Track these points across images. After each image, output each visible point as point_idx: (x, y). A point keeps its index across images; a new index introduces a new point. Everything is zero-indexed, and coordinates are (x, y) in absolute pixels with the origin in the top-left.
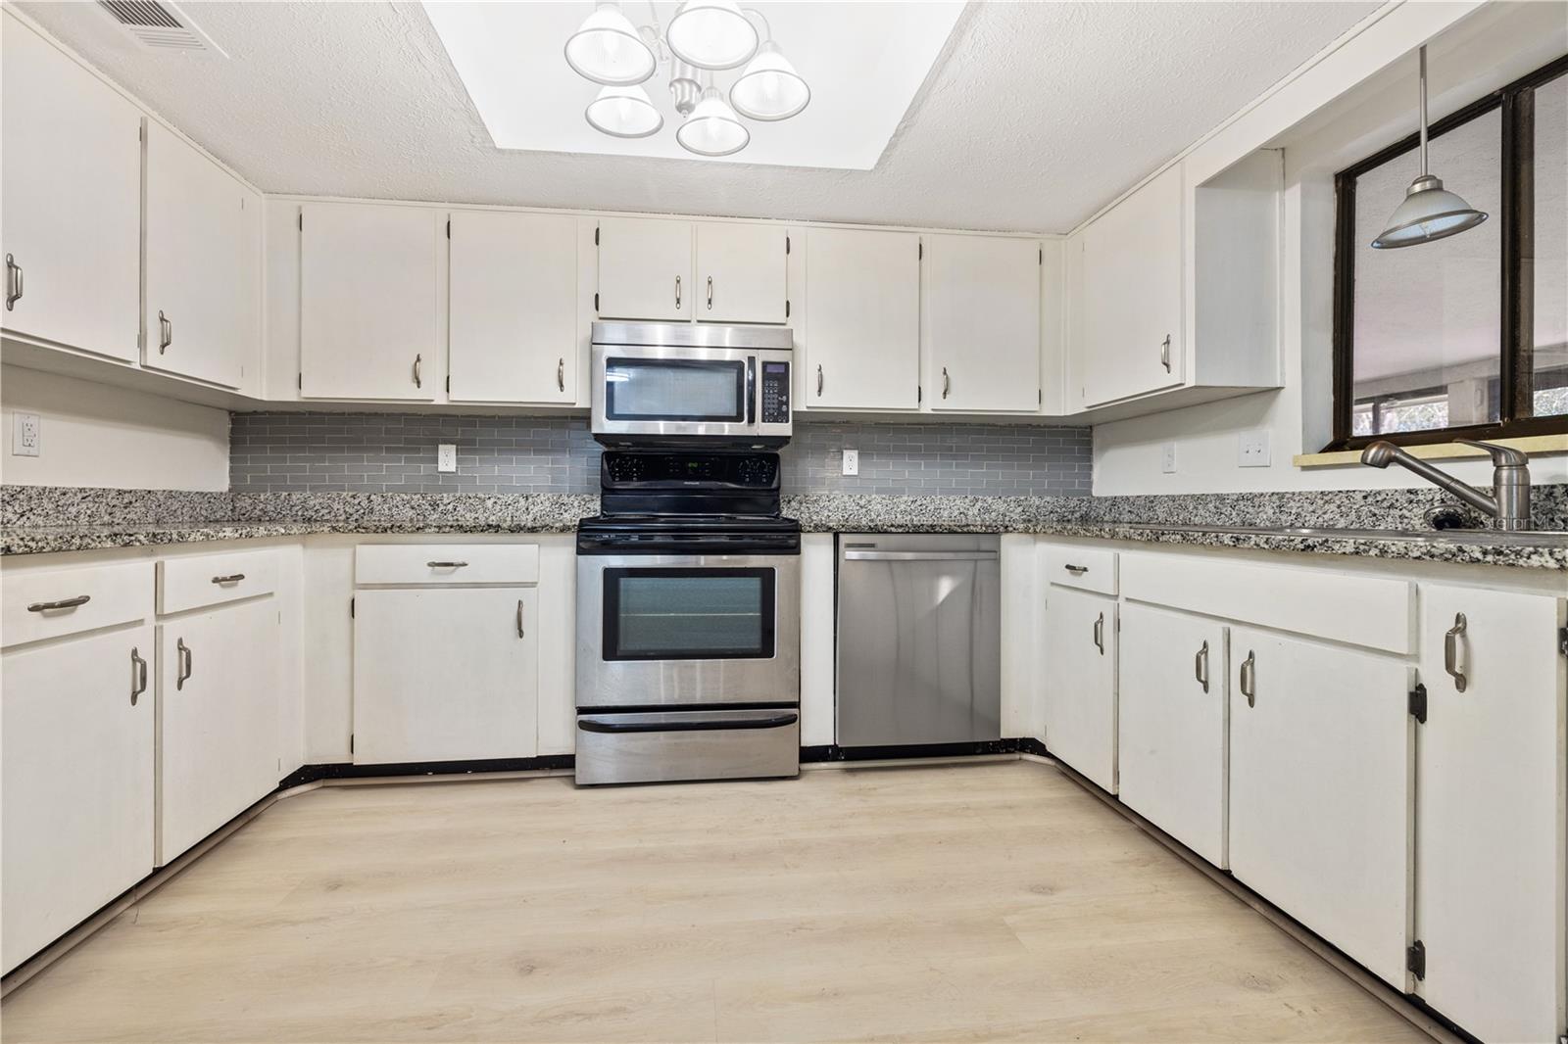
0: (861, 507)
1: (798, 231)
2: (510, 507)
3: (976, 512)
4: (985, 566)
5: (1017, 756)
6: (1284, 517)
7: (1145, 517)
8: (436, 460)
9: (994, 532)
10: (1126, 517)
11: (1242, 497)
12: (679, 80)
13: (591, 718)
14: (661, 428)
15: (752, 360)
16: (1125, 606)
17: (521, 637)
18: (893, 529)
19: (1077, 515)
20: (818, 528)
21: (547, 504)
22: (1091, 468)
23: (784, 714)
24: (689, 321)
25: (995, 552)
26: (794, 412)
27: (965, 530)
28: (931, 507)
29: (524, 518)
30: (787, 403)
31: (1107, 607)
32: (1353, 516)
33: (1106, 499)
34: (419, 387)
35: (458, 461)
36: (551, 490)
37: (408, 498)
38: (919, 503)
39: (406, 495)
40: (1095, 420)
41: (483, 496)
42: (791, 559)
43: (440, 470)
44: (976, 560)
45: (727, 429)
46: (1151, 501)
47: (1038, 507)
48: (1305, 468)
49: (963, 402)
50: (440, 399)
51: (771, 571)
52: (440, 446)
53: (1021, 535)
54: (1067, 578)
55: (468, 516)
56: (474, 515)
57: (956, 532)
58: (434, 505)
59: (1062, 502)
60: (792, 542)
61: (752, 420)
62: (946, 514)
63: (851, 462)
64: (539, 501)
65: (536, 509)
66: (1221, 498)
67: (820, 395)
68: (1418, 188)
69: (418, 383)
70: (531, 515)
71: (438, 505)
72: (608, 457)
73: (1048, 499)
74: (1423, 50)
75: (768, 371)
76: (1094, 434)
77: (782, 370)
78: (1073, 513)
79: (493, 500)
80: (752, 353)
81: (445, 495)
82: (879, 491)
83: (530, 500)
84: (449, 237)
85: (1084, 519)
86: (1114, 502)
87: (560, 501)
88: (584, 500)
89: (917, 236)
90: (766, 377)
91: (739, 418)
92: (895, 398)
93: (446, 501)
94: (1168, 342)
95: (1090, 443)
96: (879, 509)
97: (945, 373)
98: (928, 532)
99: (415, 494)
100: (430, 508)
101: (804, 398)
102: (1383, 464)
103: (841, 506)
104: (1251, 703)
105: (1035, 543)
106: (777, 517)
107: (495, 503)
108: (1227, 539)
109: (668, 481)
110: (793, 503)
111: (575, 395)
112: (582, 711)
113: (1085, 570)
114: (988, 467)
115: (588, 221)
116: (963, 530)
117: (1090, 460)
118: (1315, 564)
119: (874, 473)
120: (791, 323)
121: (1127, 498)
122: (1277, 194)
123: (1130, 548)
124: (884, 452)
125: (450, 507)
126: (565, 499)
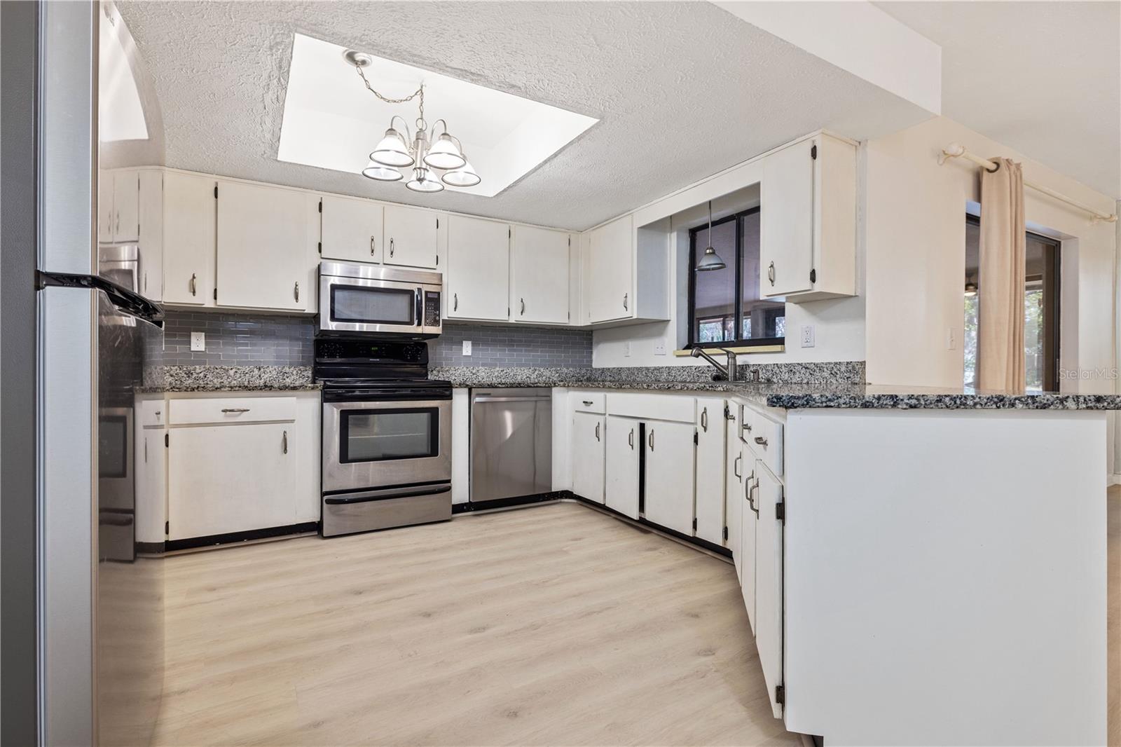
0: (474, 374)
1: (443, 215)
2: (247, 375)
3: (535, 376)
4: (541, 405)
5: (559, 500)
6: (670, 378)
7: (617, 378)
8: (189, 343)
9: (549, 386)
10: (608, 379)
11: (656, 369)
12: (419, 168)
13: (333, 497)
15: (420, 290)
16: (609, 419)
17: (285, 453)
18: (500, 385)
19: (585, 378)
20: (461, 385)
21: (274, 372)
22: (592, 353)
23: (443, 487)
24: (378, 264)
25: (549, 396)
26: (443, 320)
27: (535, 385)
28: (512, 374)
29: (258, 382)
30: (439, 315)
31: (601, 419)
32: (692, 377)
33: (599, 369)
34: (194, 295)
35: (206, 344)
36: (276, 363)
37: (168, 369)
38: (505, 371)
39: (166, 366)
40: (594, 329)
41: (227, 368)
42: (447, 402)
43: (192, 349)
44: (536, 401)
45: (404, 329)
46: (620, 370)
47: (566, 374)
48: (678, 356)
49: (534, 317)
50: (209, 303)
51: (437, 409)
52: (192, 333)
53: (562, 388)
54: (584, 408)
55: (215, 381)
56: (220, 380)
57: (531, 387)
58: (189, 374)
59: (578, 371)
60: (447, 393)
61: (419, 324)
62: (519, 378)
63: (467, 349)
64: (268, 371)
65: (266, 376)
66: (647, 369)
67: (455, 310)
68: (708, 251)
69: (194, 293)
70: (262, 380)
71: (192, 374)
73: (571, 369)
74: (710, 202)
75: (429, 296)
76: (594, 334)
77: (436, 297)
78: (583, 377)
79: (234, 370)
80: (420, 286)
81: (197, 367)
82: (483, 365)
83: (262, 370)
84: (216, 197)
85: (589, 380)
86: (603, 370)
87: (284, 371)
88: (300, 370)
89: (508, 226)
90: (427, 300)
91: (411, 323)
92: (495, 314)
93: (198, 371)
94: (626, 297)
95: (591, 339)
96: (484, 375)
97: (522, 301)
98: (517, 387)
99: (173, 366)
100: (185, 376)
101: (448, 312)
102: (697, 356)
103: (462, 373)
104: (653, 450)
105: (568, 392)
106: (427, 379)
107: (236, 372)
108: (645, 386)
109: (359, 358)
110: (434, 372)
111: (306, 305)
112: (324, 493)
113: (592, 403)
114: (541, 352)
115: (315, 197)
116: (534, 386)
117: (591, 348)
118: (671, 394)
119: (480, 354)
120: (440, 268)
121: (609, 369)
122: (668, 234)
123: (610, 392)
124: (486, 343)
125: (202, 375)
126: (287, 369)
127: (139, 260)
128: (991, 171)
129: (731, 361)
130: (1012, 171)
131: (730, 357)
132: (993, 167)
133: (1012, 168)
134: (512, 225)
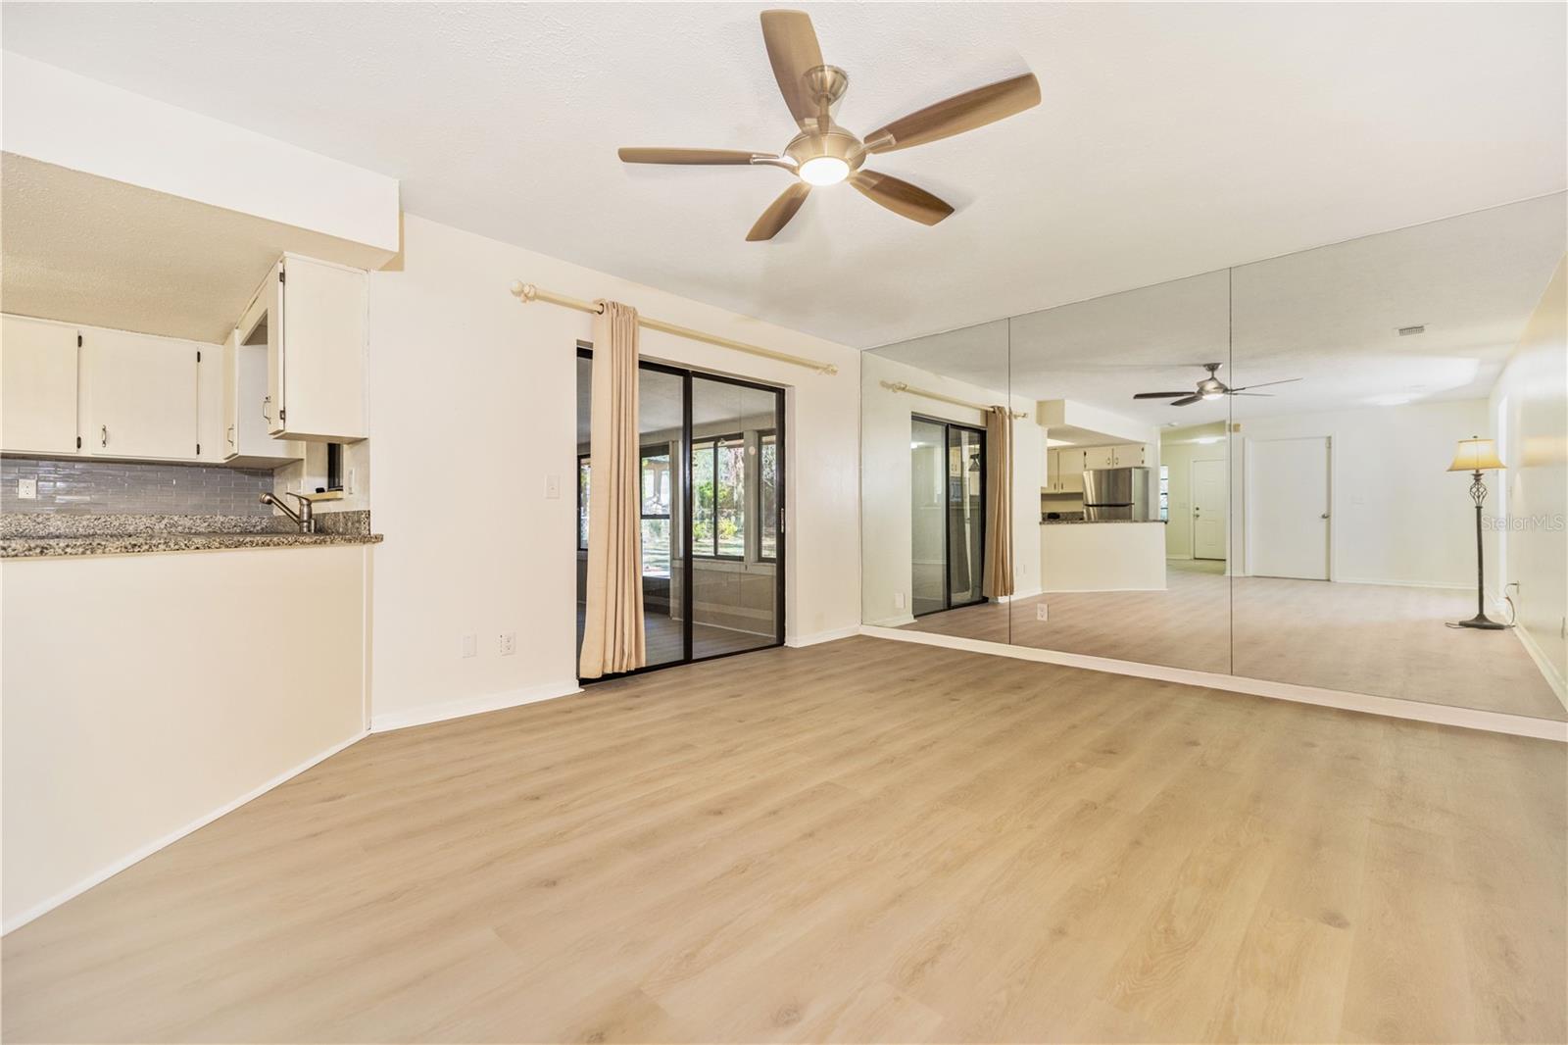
0: (38, 523)
38: (103, 520)
49: (121, 448)
73: (231, 517)
76: (275, 473)
89: (76, 330)
97: (104, 429)
128: (600, 313)
129: (305, 510)
130: (615, 315)
131: (301, 504)
132: (600, 309)
133: (615, 311)
134: (87, 332)
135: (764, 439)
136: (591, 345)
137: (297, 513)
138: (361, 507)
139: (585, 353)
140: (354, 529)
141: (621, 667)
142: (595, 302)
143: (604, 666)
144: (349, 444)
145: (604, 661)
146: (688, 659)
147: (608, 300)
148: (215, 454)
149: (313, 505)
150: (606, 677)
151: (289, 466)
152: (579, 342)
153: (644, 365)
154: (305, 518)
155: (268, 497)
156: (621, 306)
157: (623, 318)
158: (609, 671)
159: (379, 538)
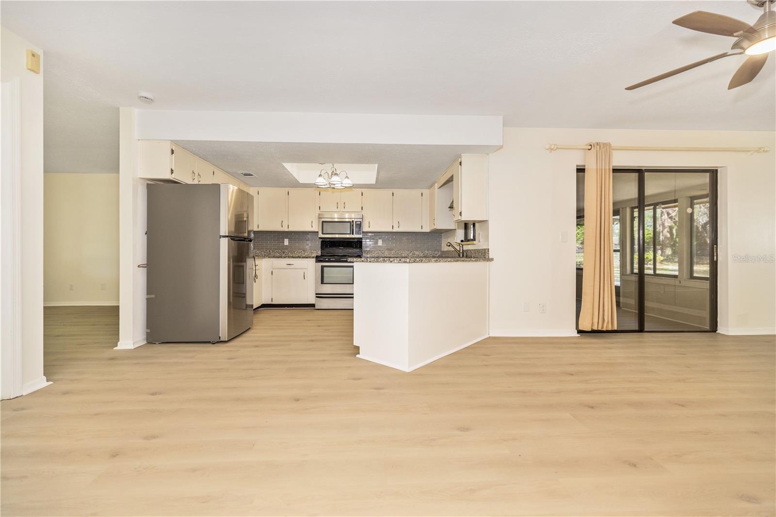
0: (382, 253)
1: (364, 190)
2: (301, 253)
8: (284, 242)
13: (319, 296)
14: (337, 236)
15: (353, 221)
17: (304, 279)
21: (309, 252)
22: (441, 243)
26: (363, 232)
30: (361, 230)
35: (289, 243)
36: (310, 249)
38: (397, 252)
39: (277, 250)
41: (295, 250)
43: (285, 244)
45: (348, 236)
49: (402, 229)
50: (287, 230)
52: (285, 239)
55: (291, 255)
58: (284, 253)
61: (353, 234)
63: (380, 243)
65: (307, 253)
67: (369, 228)
69: (282, 226)
70: (305, 254)
72: (322, 242)
73: (430, 251)
75: (357, 223)
76: (442, 235)
77: (360, 223)
80: (353, 219)
81: (286, 250)
82: (386, 249)
83: (305, 251)
84: (288, 195)
88: (317, 251)
89: (392, 191)
90: (356, 225)
91: (350, 234)
92: (387, 228)
94: (434, 220)
95: (441, 237)
96: (387, 253)
97: (398, 222)
101: (365, 228)
103: (378, 253)
107: (297, 252)
110: (366, 252)
111: (314, 229)
112: (316, 294)
115: (318, 191)
117: (441, 241)
119: (386, 244)
120: (364, 212)
124: (388, 240)
125: (288, 253)
126: (312, 251)
127: (248, 217)
128: (589, 150)
129: (461, 248)
130: (598, 149)
131: (460, 246)
132: (590, 147)
133: (598, 147)
134: (395, 191)
135: (695, 201)
136: (584, 166)
137: (458, 249)
138: (485, 247)
139: (581, 170)
140: (483, 255)
141: (603, 327)
142: (587, 145)
143: (592, 326)
144: (478, 223)
145: (592, 323)
146: (641, 330)
147: (594, 141)
148: (427, 229)
149: (464, 246)
150: (593, 332)
151: (449, 232)
152: (577, 166)
153: (615, 171)
154: (461, 252)
155: (449, 244)
156: (602, 143)
157: (602, 149)
158: (595, 328)
159: (492, 260)
